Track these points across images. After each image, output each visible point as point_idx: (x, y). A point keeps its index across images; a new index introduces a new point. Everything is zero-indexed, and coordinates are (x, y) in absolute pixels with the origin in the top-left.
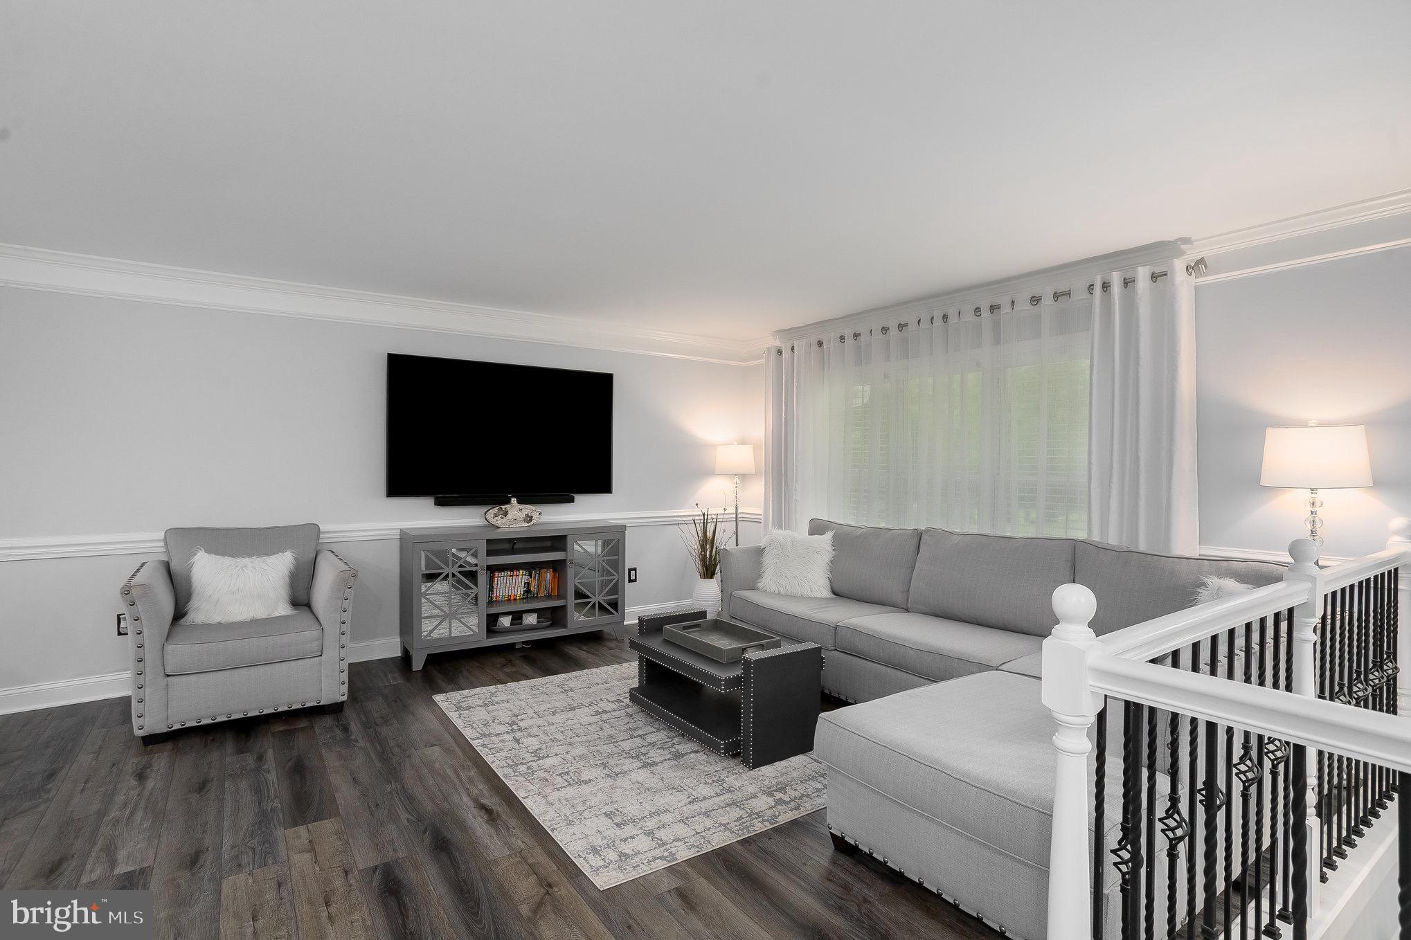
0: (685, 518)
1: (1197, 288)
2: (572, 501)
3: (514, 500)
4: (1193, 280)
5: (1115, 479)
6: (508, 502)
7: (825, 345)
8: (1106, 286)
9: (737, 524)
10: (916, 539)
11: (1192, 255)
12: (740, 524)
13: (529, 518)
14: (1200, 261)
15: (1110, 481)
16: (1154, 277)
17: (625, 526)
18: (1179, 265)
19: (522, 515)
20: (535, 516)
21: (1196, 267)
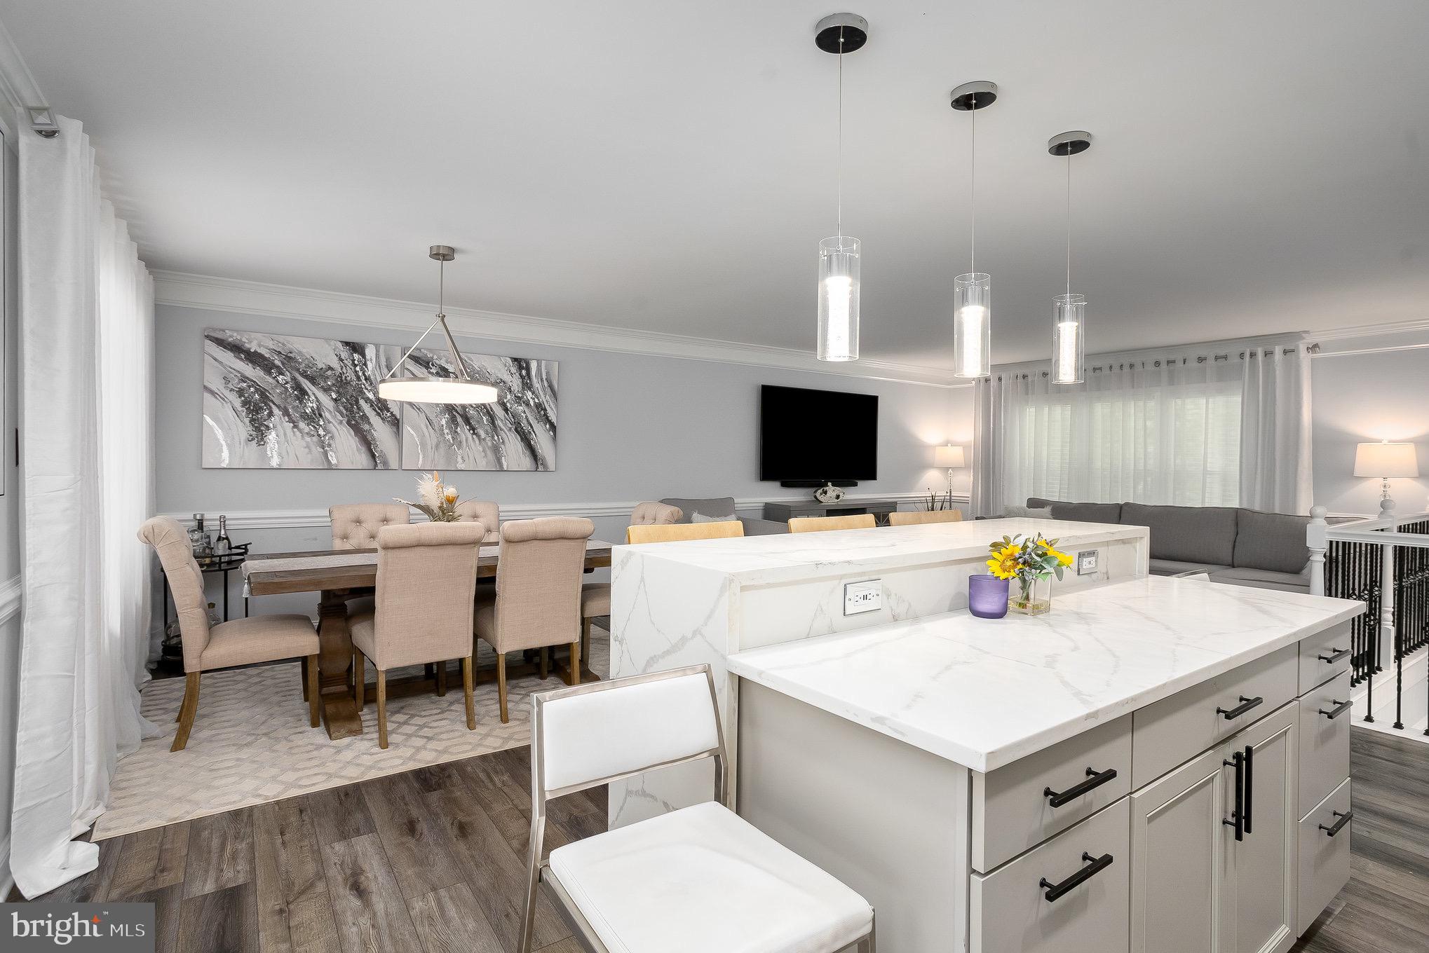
0: (914, 499)
1: (1312, 360)
2: (856, 485)
3: (830, 484)
4: (1311, 355)
5: (1259, 471)
6: (827, 486)
7: (1030, 379)
8: (1253, 355)
9: (950, 504)
10: (1118, 511)
11: (1310, 340)
12: (952, 503)
13: (838, 497)
14: (1316, 346)
15: (1256, 473)
16: (1285, 352)
17: (896, 503)
18: (1302, 347)
19: (834, 494)
20: (841, 495)
21: (1314, 348)
